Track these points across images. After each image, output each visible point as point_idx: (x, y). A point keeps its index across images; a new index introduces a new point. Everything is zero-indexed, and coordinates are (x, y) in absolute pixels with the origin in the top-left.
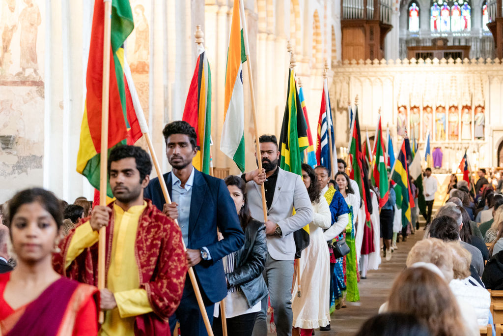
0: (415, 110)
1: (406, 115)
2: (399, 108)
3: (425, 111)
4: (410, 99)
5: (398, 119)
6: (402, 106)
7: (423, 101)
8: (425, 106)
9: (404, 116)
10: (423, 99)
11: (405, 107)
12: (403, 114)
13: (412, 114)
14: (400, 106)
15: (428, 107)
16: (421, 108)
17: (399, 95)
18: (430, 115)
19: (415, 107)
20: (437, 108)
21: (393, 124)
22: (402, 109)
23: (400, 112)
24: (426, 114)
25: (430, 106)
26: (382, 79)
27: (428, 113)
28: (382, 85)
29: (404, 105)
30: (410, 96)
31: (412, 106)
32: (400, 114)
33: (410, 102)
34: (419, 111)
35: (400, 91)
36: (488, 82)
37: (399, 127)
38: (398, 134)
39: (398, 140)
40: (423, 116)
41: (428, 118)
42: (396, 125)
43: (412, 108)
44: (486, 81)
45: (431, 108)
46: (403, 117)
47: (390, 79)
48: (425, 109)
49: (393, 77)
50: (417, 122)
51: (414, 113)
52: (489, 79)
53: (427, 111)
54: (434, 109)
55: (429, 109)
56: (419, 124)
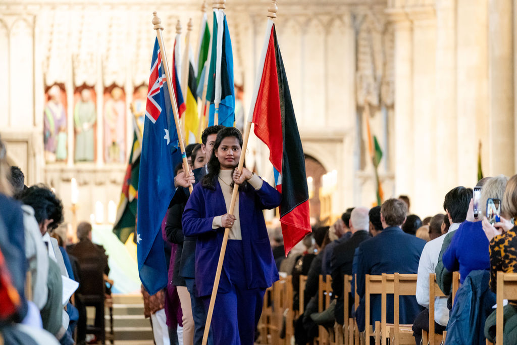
0: (86, 93)
1: (66, 105)
2: (47, 89)
3: (108, 95)
4: (73, 69)
5: (45, 114)
6: (56, 84)
7: (103, 74)
8: (108, 83)
9: (61, 106)
10: (103, 68)
11: (62, 87)
12: (57, 104)
13: (79, 103)
14: (50, 83)
15: (114, 86)
16: (99, 90)
17: (48, 58)
18: (120, 106)
19: (85, 86)
20: (136, 89)
21: (35, 124)
22: (55, 91)
23: (49, 98)
24: (110, 103)
25: (120, 83)
26: (9, 20)
27: (116, 101)
28: (8, 35)
29: (59, 81)
30: (73, 62)
31: (79, 83)
32: (51, 103)
33: (74, 75)
34: (95, 95)
35: (50, 50)
36: (251, 31)
37: (47, 134)
38: (45, 149)
39: (47, 163)
40: (105, 107)
41: (115, 112)
42: (40, 128)
43: (78, 90)
44: (246, 29)
45: (123, 89)
46: (56, 110)
47: (25, 20)
48: (108, 90)
49: (35, 17)
50: (89, 121)
51: (83, 101)
52: (254, 22)
53: (112, 97)
54: (129, 90)
55: (117, 92)
56: (95, 126)
